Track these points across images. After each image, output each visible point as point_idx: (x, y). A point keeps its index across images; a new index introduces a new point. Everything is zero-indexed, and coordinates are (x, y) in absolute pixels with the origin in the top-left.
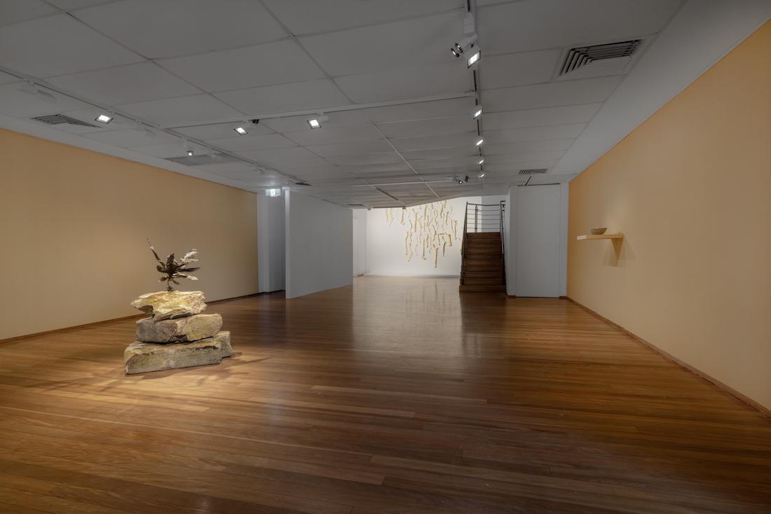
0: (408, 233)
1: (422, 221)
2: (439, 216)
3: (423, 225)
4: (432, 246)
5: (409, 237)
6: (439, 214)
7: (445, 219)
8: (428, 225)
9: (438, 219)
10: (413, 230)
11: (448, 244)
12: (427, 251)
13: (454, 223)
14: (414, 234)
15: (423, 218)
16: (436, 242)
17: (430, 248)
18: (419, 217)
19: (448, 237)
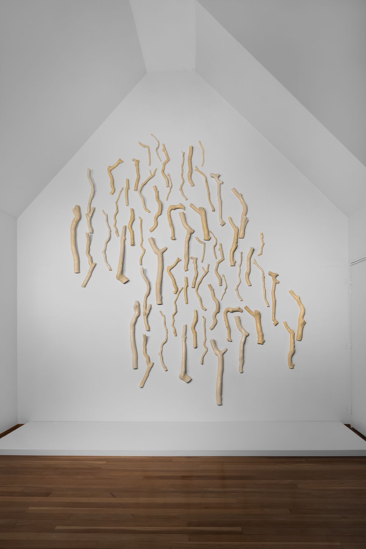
0: (138, 306)
1: (179, 272)
2: (228, 261)
3: (181, 284)
4: (209, 344)
5: (142, 319)
6: (228, 256)
7: (245, 269)
8: (197, 286)
9: (226, 268)
10: (153, 300)
11: (254, 339)
12: (194, 356)
13: (270, 280)
14: (156, 309)
15: (182, 264)
16: (221, 331)
17: (201, 349)
18: (169, 262)
19: (253, 320)
